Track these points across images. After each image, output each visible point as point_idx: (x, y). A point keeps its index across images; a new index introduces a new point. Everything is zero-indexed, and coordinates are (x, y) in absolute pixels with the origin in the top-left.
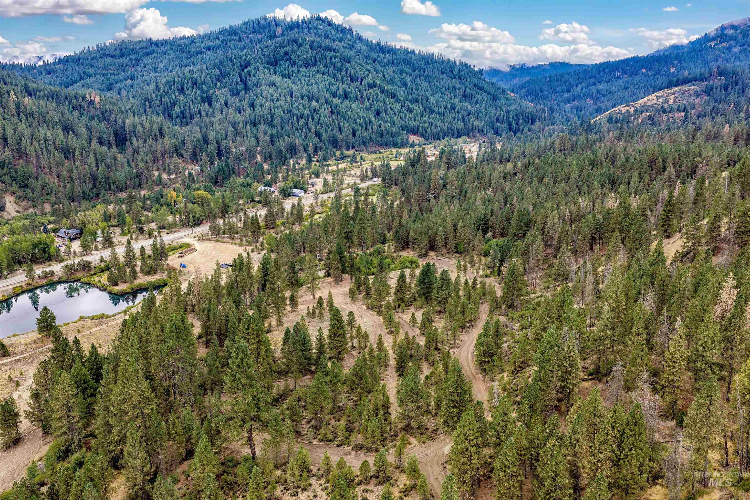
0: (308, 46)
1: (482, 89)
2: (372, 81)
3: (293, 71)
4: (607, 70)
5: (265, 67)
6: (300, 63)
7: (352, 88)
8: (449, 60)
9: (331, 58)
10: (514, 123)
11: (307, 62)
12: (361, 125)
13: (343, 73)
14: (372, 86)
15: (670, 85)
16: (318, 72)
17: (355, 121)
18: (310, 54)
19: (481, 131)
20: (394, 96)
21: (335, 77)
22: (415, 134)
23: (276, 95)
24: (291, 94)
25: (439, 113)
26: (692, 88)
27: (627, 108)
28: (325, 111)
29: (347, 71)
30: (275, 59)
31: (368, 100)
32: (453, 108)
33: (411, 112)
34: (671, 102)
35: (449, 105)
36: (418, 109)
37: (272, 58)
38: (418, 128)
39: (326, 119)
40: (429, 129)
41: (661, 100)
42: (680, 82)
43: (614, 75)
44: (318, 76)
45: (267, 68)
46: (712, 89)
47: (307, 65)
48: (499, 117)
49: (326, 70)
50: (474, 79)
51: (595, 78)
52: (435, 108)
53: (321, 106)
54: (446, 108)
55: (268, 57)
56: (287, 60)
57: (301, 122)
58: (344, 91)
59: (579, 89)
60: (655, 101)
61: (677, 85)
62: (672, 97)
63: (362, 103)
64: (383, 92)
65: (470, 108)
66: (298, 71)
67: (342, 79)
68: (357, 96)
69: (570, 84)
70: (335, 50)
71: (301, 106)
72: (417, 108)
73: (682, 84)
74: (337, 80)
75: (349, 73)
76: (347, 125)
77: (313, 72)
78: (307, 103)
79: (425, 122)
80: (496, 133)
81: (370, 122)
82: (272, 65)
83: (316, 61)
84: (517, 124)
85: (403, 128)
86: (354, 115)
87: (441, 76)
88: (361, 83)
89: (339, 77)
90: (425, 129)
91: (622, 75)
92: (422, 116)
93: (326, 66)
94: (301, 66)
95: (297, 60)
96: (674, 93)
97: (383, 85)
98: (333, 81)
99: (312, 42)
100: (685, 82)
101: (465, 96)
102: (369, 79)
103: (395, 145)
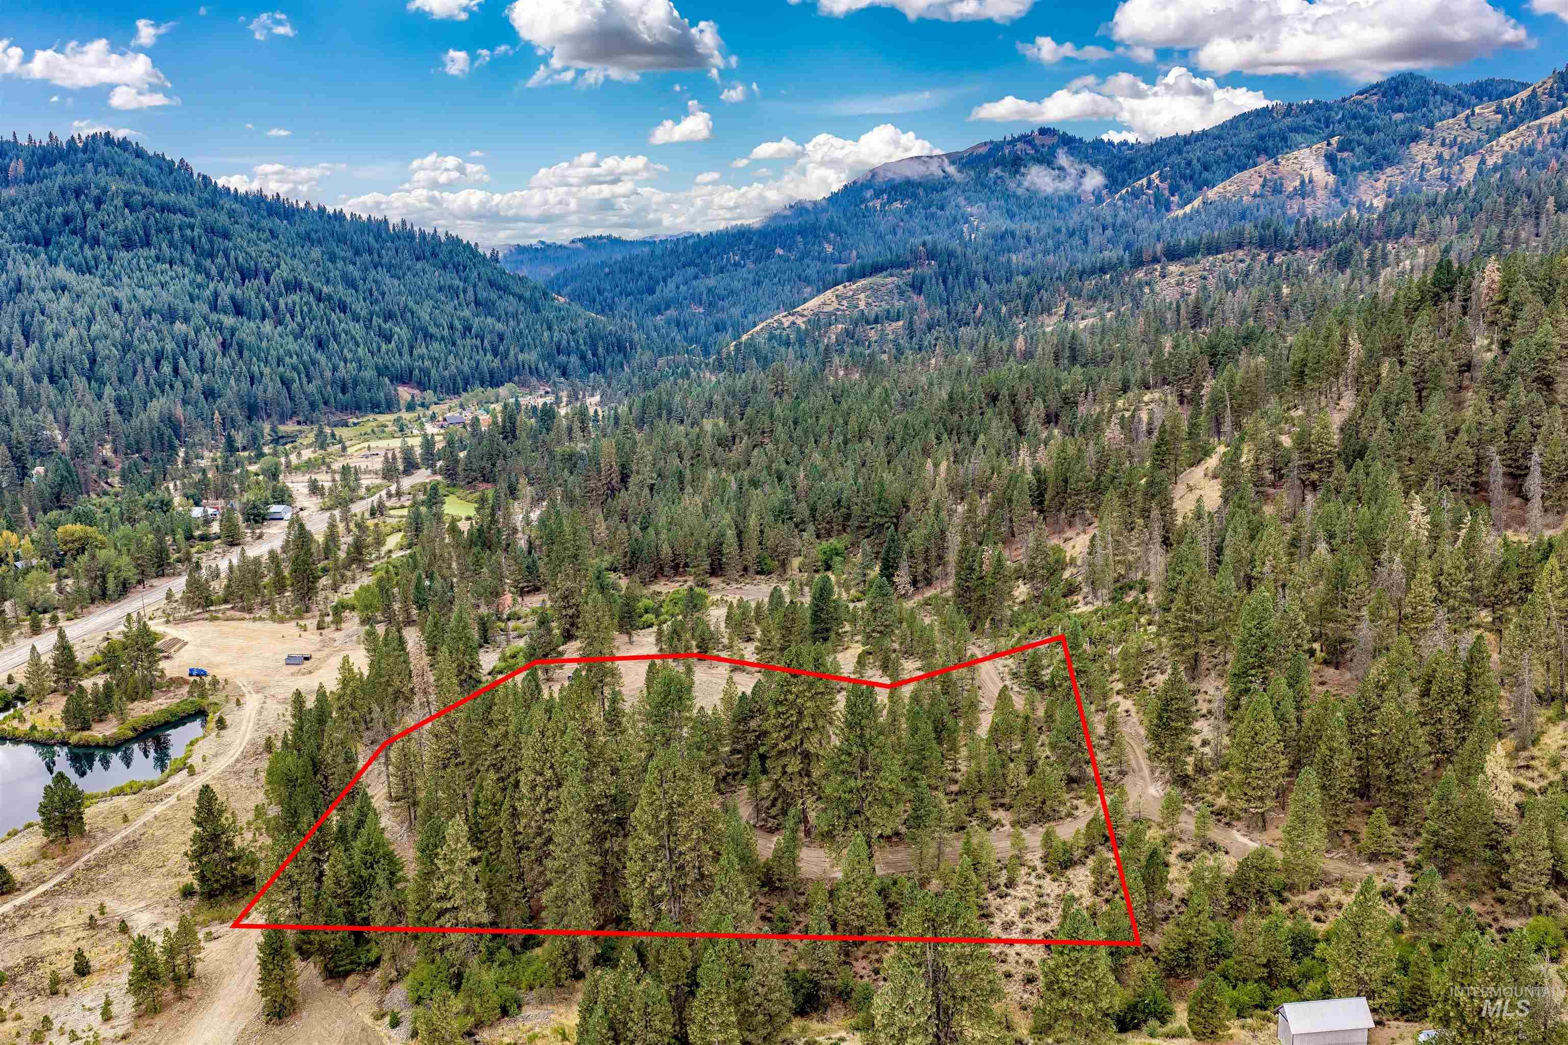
0: (119, 202)
1: (505, 289)
2: (291, 277)
3: (96, 258)
4: (713, 251)
5: (23, 250)
6: (111, 239)
7: (249, 291)
8: (423, 234)
9: (180, 229)
10: (589, 355)
11: (128, 239)
12: (295, 368)
13: (221, 260)
14: (293, 286)
15: (852, 276)
16: (158, 259)
17: (279, 361)
18: (128, 221)
19: (534, 371)
20: (343, 308)
21: (199, 269)
22: (404, 383)
23: (81, 311)
24: (117, 307)
25: (443, 338)
26: (889, 280)
27: (791, 318)
28: (210, 343)
29: (227, 257)
30: (44, 231)
31: (292, 316)
32: (468, 329)
33: (389, 341)
34: (862, 305)
35: (457, 323)
36: (401, 332)
37: (36, 229)
38: (411, 373)
39: (218, 359)
40: (433, 372)
41: (845, 302)
42: (868, 270)
43: (728, 260)
44: (159, 267)
45: (29, 252)
46: (923, 282)
47: (128, 245)
48: (560, 342)
49: (176, 255)
50: (486, 271)
51: (696, 266)
52: (432, 330)
53: (197, 331)
54: (452, 327)
55: (24, 226)
56: (74, 232)
57: (166, 368)
58: (232, 298)
59: (671, 286)
60: (835, 305)
61: (863, 276)
62: (862, 296)
63: (279, 322)
64: (319, 299)
65: (499, 326)
66: (110, 259)
67: (221, 274)
68: (263, 307)
69: (650, 278)
70: (184, 212)
71: (151, 335)
72: (397, 329)
73: (871, 275)
74: (208, 275)
75: (232, 260)
76: (267, 371)
77: (146, 259)
78: (164, 327)
79: (421, 357)
80: (564, 374)
81: (314, 362)
82: (37, 244)
83: (147, 235)
84: (595, 354)
85: (381, 371)
86: (276, 349)
87: (419, 265)
88: (267, 281)
89: (214, 271)
90: (425, 372)
91: (742, 258)
92: (411, 349)
93: (171, 244)
94: (114, 247)
95: (102, 233)
96: (864, 289)
97: (317, 285)
98: (200, 279)
99: (127, 194)
100: (876, 269)
101: (477, 303)
102: (282, 273)
103: (376, 407)
